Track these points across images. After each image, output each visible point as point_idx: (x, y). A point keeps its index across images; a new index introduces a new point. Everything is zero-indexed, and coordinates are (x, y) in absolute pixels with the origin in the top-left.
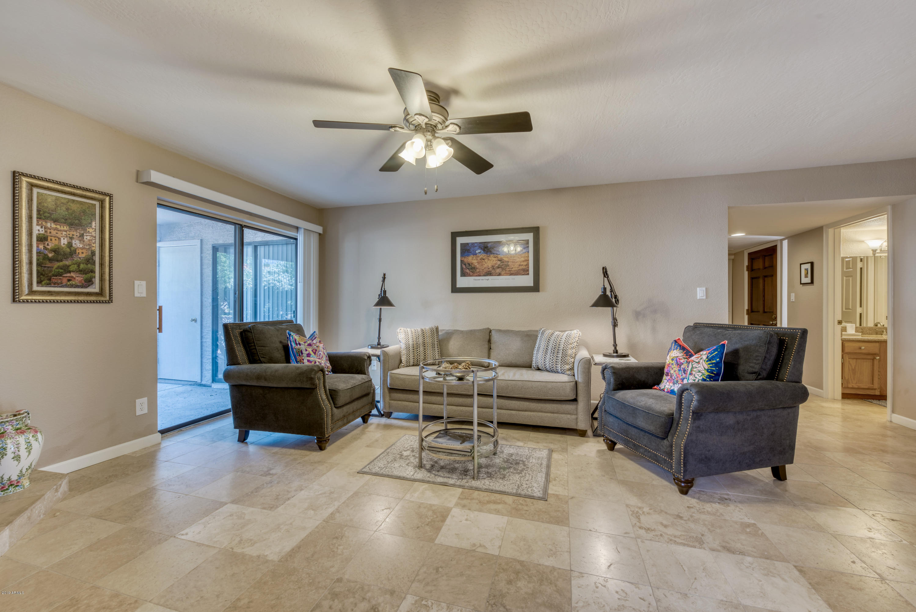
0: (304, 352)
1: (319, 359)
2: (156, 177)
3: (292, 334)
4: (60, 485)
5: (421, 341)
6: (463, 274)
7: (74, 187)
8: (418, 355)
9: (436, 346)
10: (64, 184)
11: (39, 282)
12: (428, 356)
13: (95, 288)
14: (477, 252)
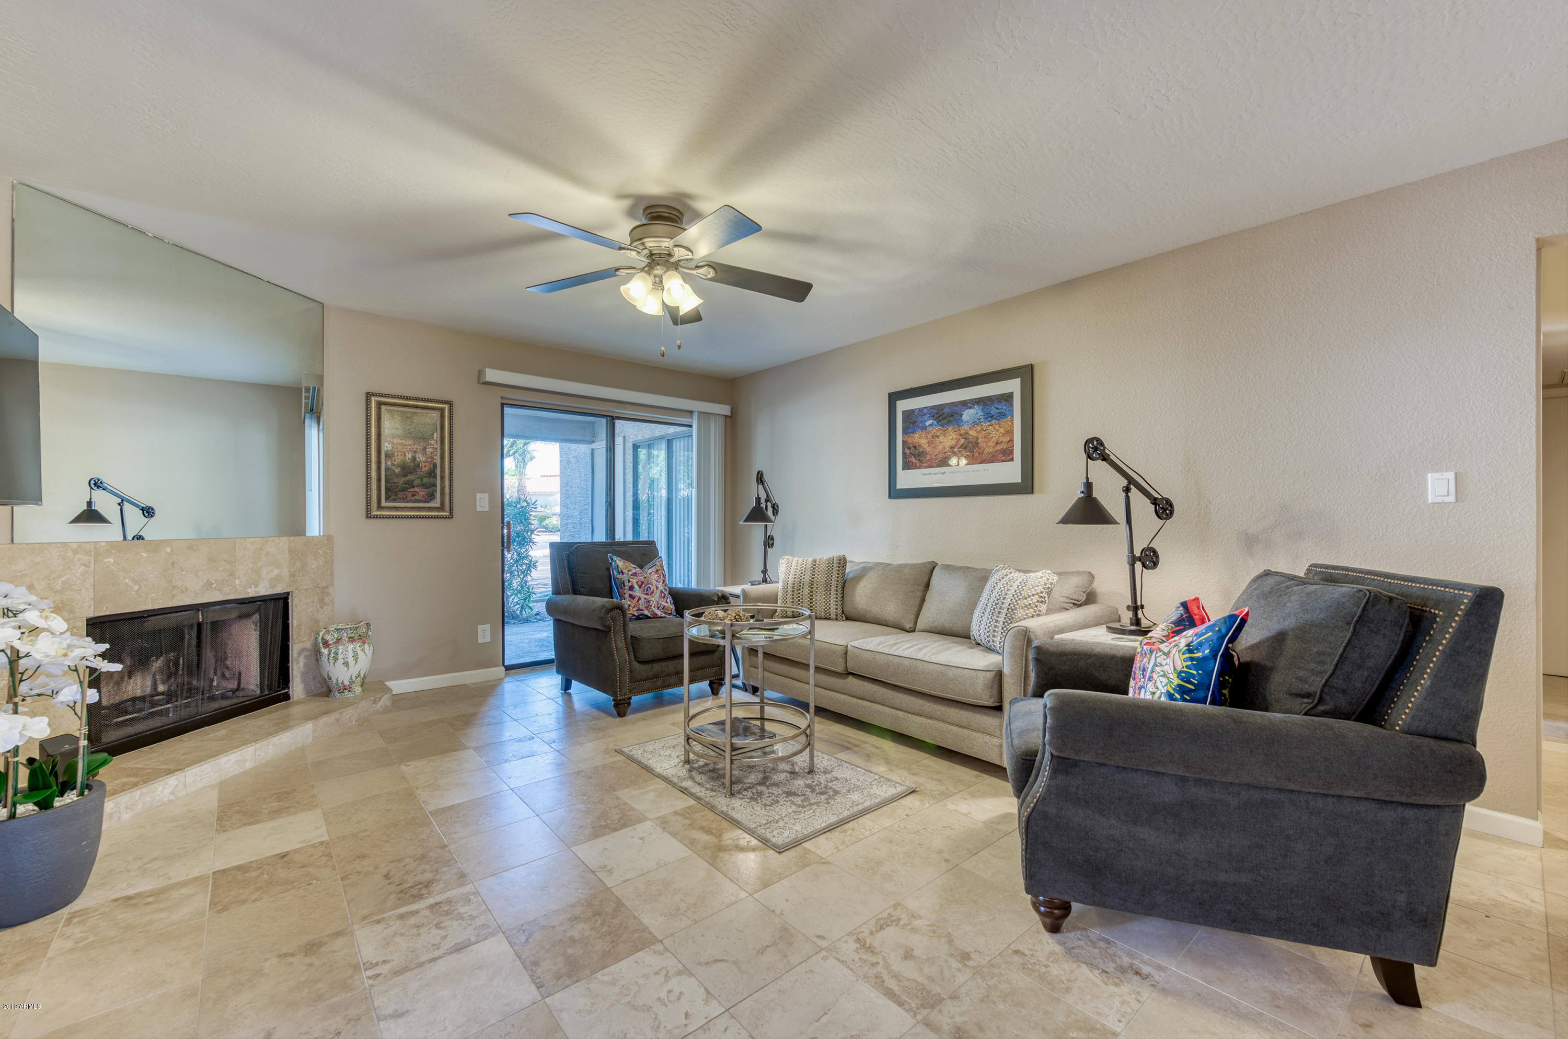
0: (626, 584)
1: (647, 594)
2: (492, 375)
3: (615, 558)
4: (380, 699)
5: (807, 578)
6: (907, 466)
7: (416, 399)
8: (799, 600)
9: (833, 588)
10: (408, 398)
11: (387, 499)
12: (816, 603)
13: (436, 503)
14: (927, 424)
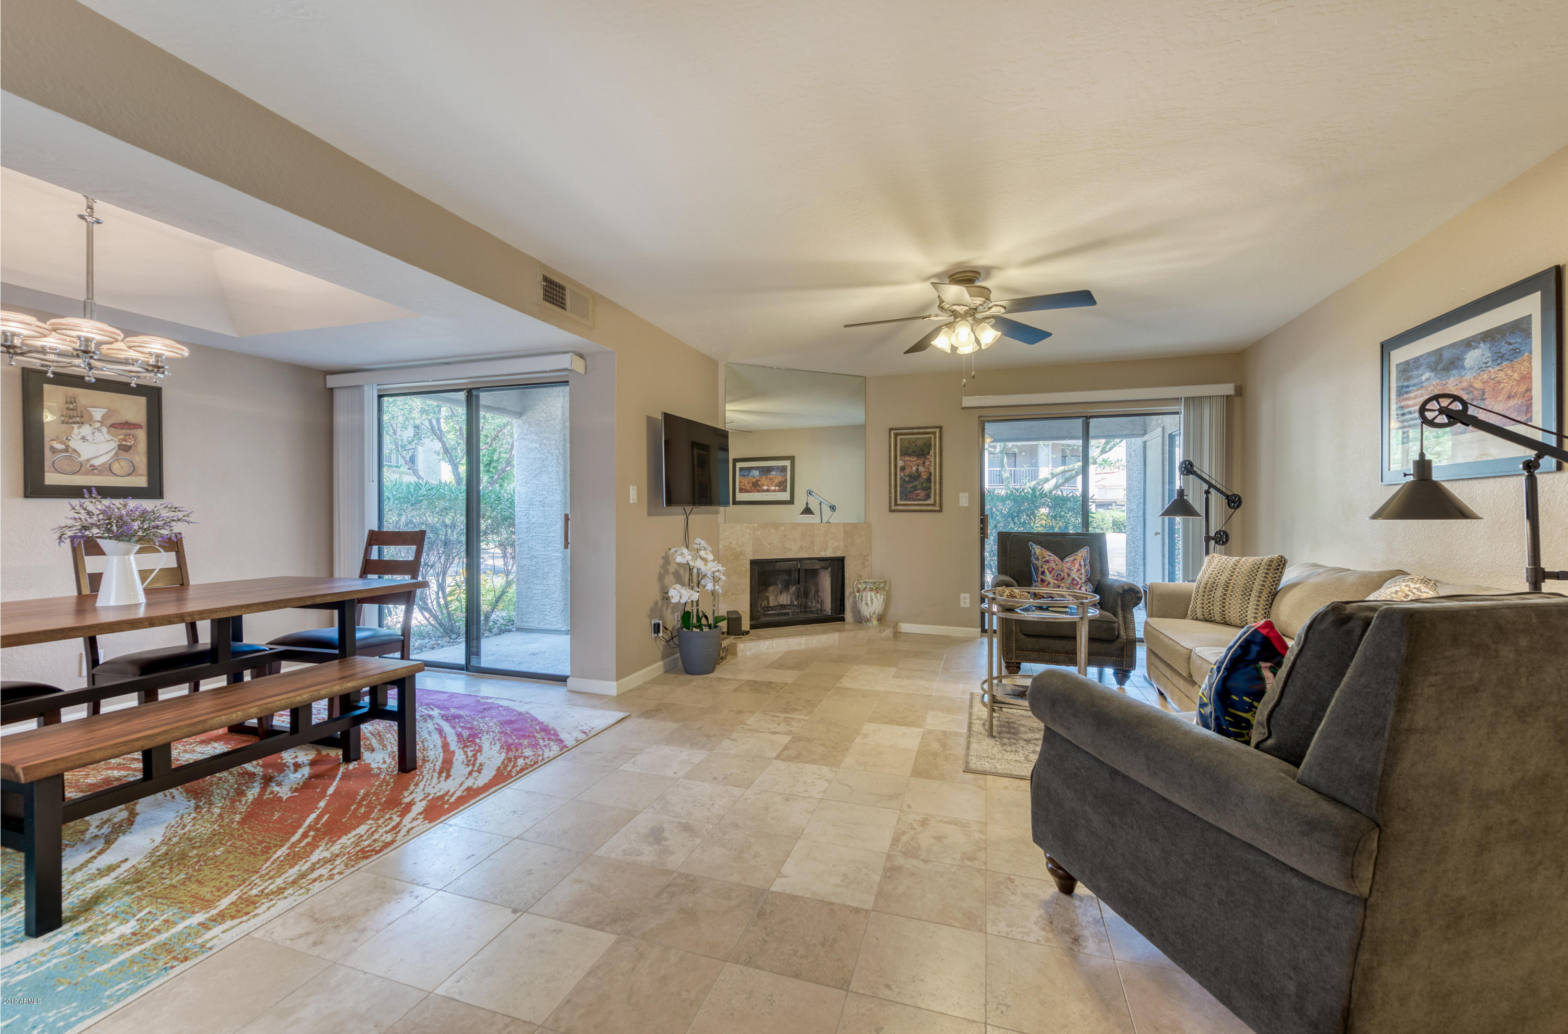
0: (1040, 569)
1: (1057, 580)
3: (1034, 546)
7: (918, 428)
8: (1209, 602)
10: (913, 428)
11: (901, 499)
13: (931, 501)
14: (1424, 378)
